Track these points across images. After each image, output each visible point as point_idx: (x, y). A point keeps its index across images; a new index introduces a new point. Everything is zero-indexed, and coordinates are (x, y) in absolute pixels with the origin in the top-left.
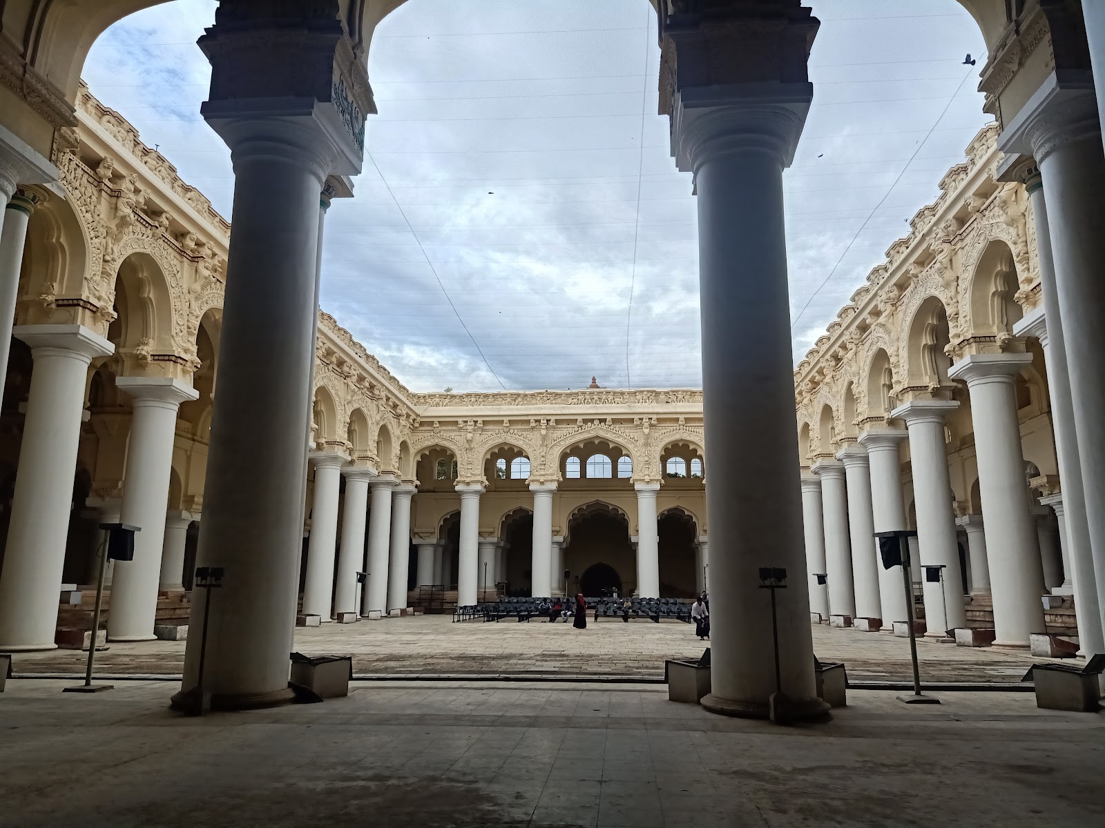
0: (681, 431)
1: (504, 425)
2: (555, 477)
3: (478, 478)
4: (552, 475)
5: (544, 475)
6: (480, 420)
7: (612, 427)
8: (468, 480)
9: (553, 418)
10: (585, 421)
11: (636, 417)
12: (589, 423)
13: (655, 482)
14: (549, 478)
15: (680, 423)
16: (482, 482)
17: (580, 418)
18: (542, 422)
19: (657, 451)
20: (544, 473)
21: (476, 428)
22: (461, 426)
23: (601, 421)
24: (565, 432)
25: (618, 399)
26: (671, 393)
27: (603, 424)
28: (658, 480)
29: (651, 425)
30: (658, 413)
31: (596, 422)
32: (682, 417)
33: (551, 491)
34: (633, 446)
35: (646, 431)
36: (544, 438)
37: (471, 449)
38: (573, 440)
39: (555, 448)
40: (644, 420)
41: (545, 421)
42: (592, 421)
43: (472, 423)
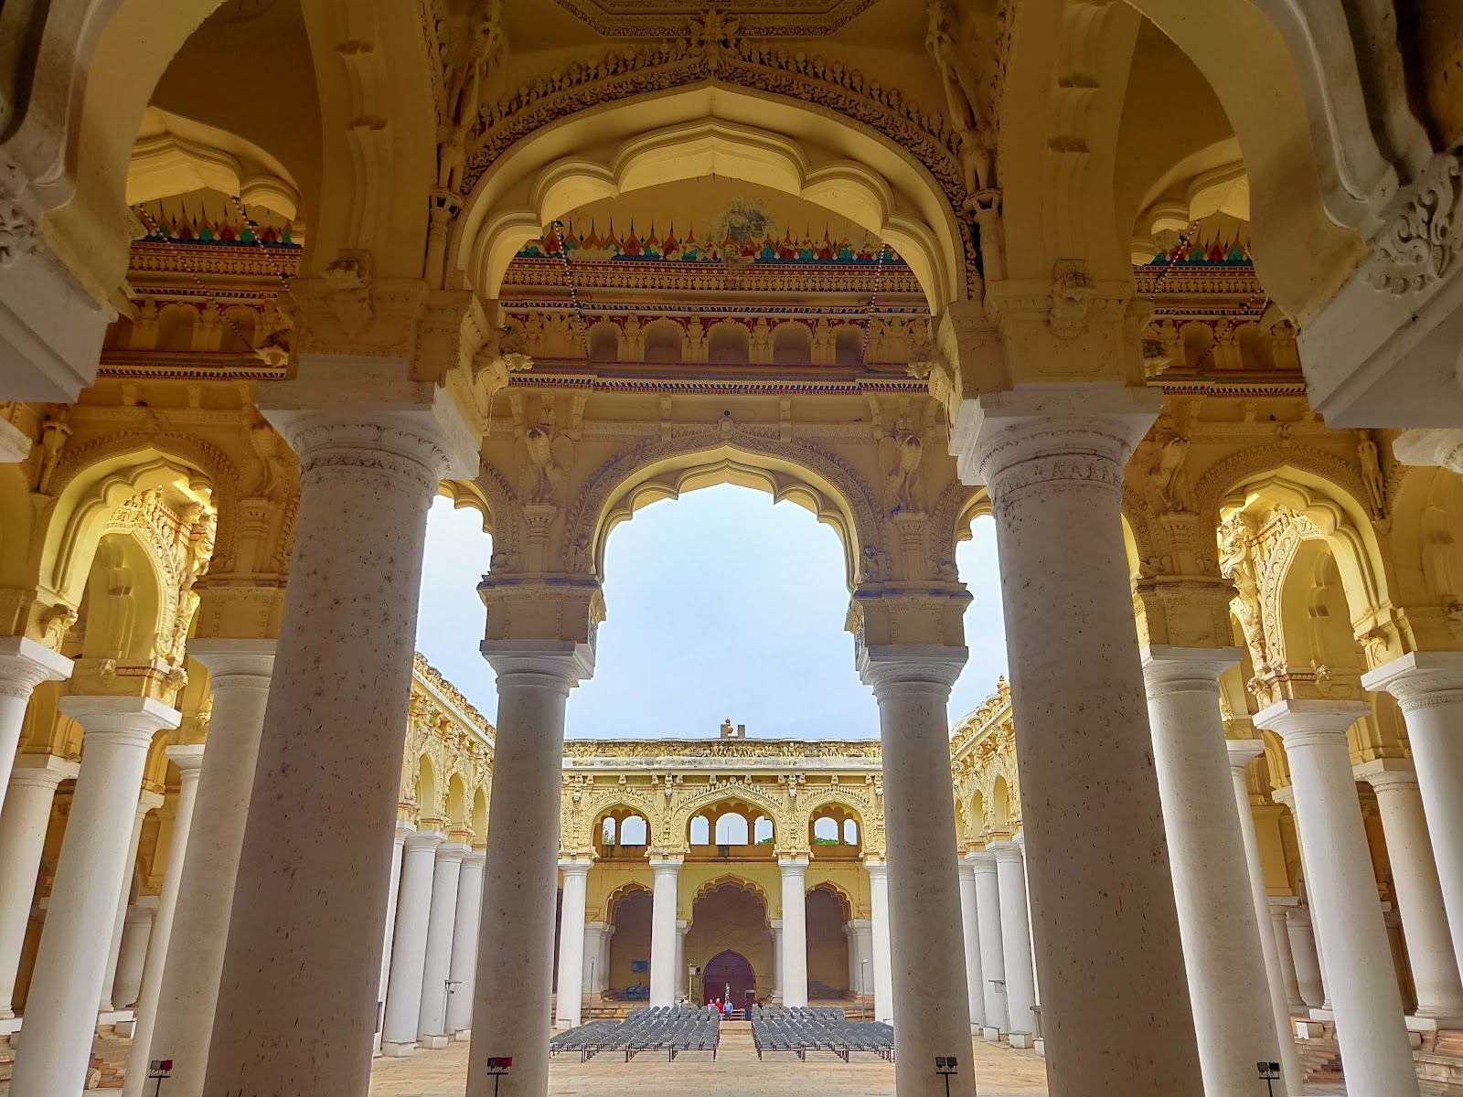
0: (834, 792)
1: (620, 782)
2: (681, 849)
3: (586, 850)
4: (678, 846)
5: (668, 847)
6: (590, 775)
7: (752, 786)
8: (574, 852)
9: (680, 774)
10: (719, 778)
11: (780, 774)
12: (724, 781)
13: (803, 856)
14: (675, 850)
15: (833, 782)
16: (591, 854)
17: (713, 775)
18: (667, 778)
19: (804, 817)
20: (668, 844)
21: (585, 785)
22: (567, 783)
23: (738, 778)
24: (694, 792)
25: (758, 751)
26: (821, 745)
27: (740, 782)
28: (805, 854)
29: (798, 784)
30: (807, 770)
31: (733, 780)
32: (835, 775)
33: (674, 867)
34: (776, 809)
35: (793, 792)
36: (668, 798)
37: (579, 812)
38: (703, 802)
39: (681, 811)
40: (790, 778)
41: (671, 778)
42: (727, 778)
43: (581, 779)
